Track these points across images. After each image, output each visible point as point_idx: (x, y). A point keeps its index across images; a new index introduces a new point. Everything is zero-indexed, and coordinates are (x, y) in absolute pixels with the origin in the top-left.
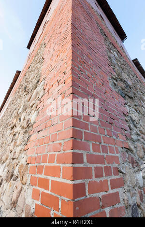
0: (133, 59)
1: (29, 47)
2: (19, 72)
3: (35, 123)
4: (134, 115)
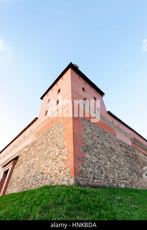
0: (108, 111)
1: (42, 98)
4: (88, 156)
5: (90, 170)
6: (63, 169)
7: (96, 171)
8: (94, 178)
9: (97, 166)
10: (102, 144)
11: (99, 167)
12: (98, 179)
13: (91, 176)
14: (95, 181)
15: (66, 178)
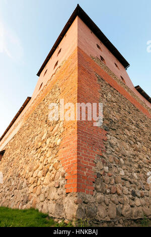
0: (135, 86)
1: (39, 74)
2: (29, 98)
3: (60, 144)
4: (114, 141)
5: (122, 173)
6: (50, 168)
7: (135, 175)
8: (134, 194)
9: (136, 165)
10: (137, 126)
11: (140, 167)
12: (142, 197)
13: (126, 189)
14: (138, 202)
15: (54, 194)
